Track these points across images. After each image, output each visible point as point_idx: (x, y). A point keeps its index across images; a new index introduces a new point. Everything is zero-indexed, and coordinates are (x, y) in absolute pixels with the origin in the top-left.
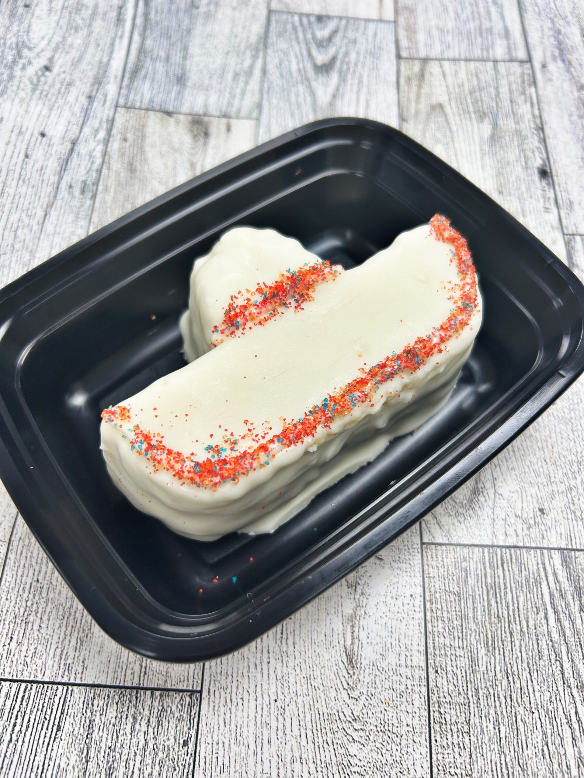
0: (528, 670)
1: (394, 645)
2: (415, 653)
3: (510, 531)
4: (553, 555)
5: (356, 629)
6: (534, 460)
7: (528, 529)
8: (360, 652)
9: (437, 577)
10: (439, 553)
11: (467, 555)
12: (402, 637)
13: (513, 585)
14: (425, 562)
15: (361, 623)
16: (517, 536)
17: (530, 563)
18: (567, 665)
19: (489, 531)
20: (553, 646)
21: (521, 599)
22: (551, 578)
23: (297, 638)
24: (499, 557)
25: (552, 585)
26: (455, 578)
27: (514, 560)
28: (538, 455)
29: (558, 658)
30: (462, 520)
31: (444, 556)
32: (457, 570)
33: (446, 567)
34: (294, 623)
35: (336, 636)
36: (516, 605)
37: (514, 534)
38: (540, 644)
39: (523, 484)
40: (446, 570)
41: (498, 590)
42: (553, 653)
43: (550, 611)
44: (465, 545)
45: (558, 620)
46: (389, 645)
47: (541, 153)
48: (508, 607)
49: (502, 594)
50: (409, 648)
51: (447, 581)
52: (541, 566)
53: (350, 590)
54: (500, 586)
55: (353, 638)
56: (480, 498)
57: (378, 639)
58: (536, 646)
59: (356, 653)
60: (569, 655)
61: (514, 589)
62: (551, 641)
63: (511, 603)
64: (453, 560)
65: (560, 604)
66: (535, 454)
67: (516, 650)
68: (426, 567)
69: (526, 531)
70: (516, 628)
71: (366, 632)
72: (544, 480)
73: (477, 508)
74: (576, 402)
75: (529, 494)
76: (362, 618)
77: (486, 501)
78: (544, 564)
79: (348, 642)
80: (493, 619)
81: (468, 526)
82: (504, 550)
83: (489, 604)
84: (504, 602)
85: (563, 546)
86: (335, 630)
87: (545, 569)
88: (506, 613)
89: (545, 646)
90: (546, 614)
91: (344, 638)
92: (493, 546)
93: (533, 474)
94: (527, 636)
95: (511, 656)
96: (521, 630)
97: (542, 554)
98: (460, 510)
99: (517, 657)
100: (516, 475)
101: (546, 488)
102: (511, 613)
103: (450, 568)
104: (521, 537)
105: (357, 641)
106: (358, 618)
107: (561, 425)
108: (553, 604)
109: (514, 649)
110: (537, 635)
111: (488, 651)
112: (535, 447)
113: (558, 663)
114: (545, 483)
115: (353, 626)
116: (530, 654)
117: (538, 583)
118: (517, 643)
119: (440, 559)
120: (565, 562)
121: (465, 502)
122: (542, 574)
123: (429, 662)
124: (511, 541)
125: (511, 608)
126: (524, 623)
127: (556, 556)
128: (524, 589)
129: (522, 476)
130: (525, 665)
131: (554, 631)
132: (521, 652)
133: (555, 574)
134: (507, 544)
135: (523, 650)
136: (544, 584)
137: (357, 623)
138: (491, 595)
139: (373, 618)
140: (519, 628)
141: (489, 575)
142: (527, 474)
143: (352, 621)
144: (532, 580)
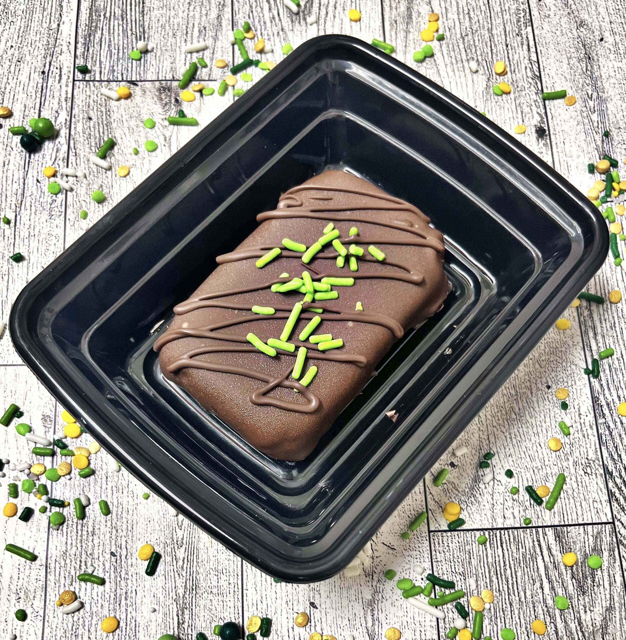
0: (526, 633)
1: (409, 623)
2: (428, 628)
3: (508, 514)
4: (547, 533)
5: (376, 613)
6: (529, 445)
7: (524, 511)
8: (380, 632)
9: (444, 560)
10: (445, 539)
11: (469, 539)
12: (416, 616)
13: (512, 562)
14: (433, 548)
15: (379, 607)
16: (514, 517)
17: (526, 542)
18: (560, 625)
19: (489, 515)
20: (548, 611)
21: (519, 574)
22: (545, 552)
23: (324, 624)
24: (498, 538)
25: (547, 559)
26: (460, 560)
27: (512, 540)
28: (533, 441)
29: (552, 621)
30: (464, 507)
31: (450, 542)
32: (462, 554)
33: (451, 551)
34: (321, 612)
35: (358, 620)
36: (514, 580)
37: (511, 516)
38: (537, 610)
39: (519, 469)
40: (451, 554)
41: (498, 568)
42: (548, 617)
43: (545, 581)
44: (468, 530)
45: (553, 588)
46: (405, 623)
47: (538, 107)
48: (508, 582)
49: (502, 571)
50: (423, 624)
51: (452, 564)
52: (536, 543)
53: (368, 579)
54: (500, 565)
55: (373, 620)
56: (481, 485)
57: (396, 620)
58: (532, 612)
59: (377, 633)
60: (562, 617)
61: (512, 566)
62: (546, 606)
63: (510, 578)
64: (458, 544)
65: (554, 574)
66: (531, 440)
67: (515, 617)
68: (434, 553)
69: (522, 513)
70: (515, 599)
71: (384, 614)
72: (539, 465)
73: (478, 495)
74: (570, 384)
75: (525, 479)
76: (380, 602)
77: (486, 488)
78: (539, 541)
79: (370, 624)
80: (495, 593)
81: (470, 512)
82: (502, 532)
83: (491, 581)
84: (504, 577)
85: (557, 523)
86: (357, 614)
87: (540, 545)
88: (506, 587)
89: (541, 612)
90: (542, 584)
91: (365, 620)
92: (492, 529)
93: (528, 459)
94: (525, 604)
95: (511, 623)
96: (520, 600)
97: (537, 532)
98: (463, 498)
99: (516, 624)
100: (513, 461)
101: (540, 471)
102: (510, 586)
103: (455, 551)
104: (518, 519)
105: (377, 622)
106: (376, 602)
107: (556, 408)
108: (547, 575)
109: (513, 617)
110: (533, 603)
111: (491, 621)
112: (531, 432)
113: (552, 624)
114: (540, 468)
115: (372, 610)
116: (528, 619)
117: (534, 558)
118: (516, 612)
119: (446, 544)
120: (558, 537)
121: (468, 490)
122: (538, 549)
123: (441, 634)
124: (509, 523)
125: (510, 582)
126: (522, 594)
127: (550, 532)
128: (522, 565)
129: (519, 462)
130: (523, 629)
131: (549, 597)
132: (519, 618)
133: (549, 549)
134: (506, 526)
135: (522, 616)
136: (540, 559)
137: (376, 607)
138: (492, 573)
139: (389, 601)
140: (517, 598)
141: (489, 555)
142: (523, 460)
143: (371, 606)
144: (528, 556)
